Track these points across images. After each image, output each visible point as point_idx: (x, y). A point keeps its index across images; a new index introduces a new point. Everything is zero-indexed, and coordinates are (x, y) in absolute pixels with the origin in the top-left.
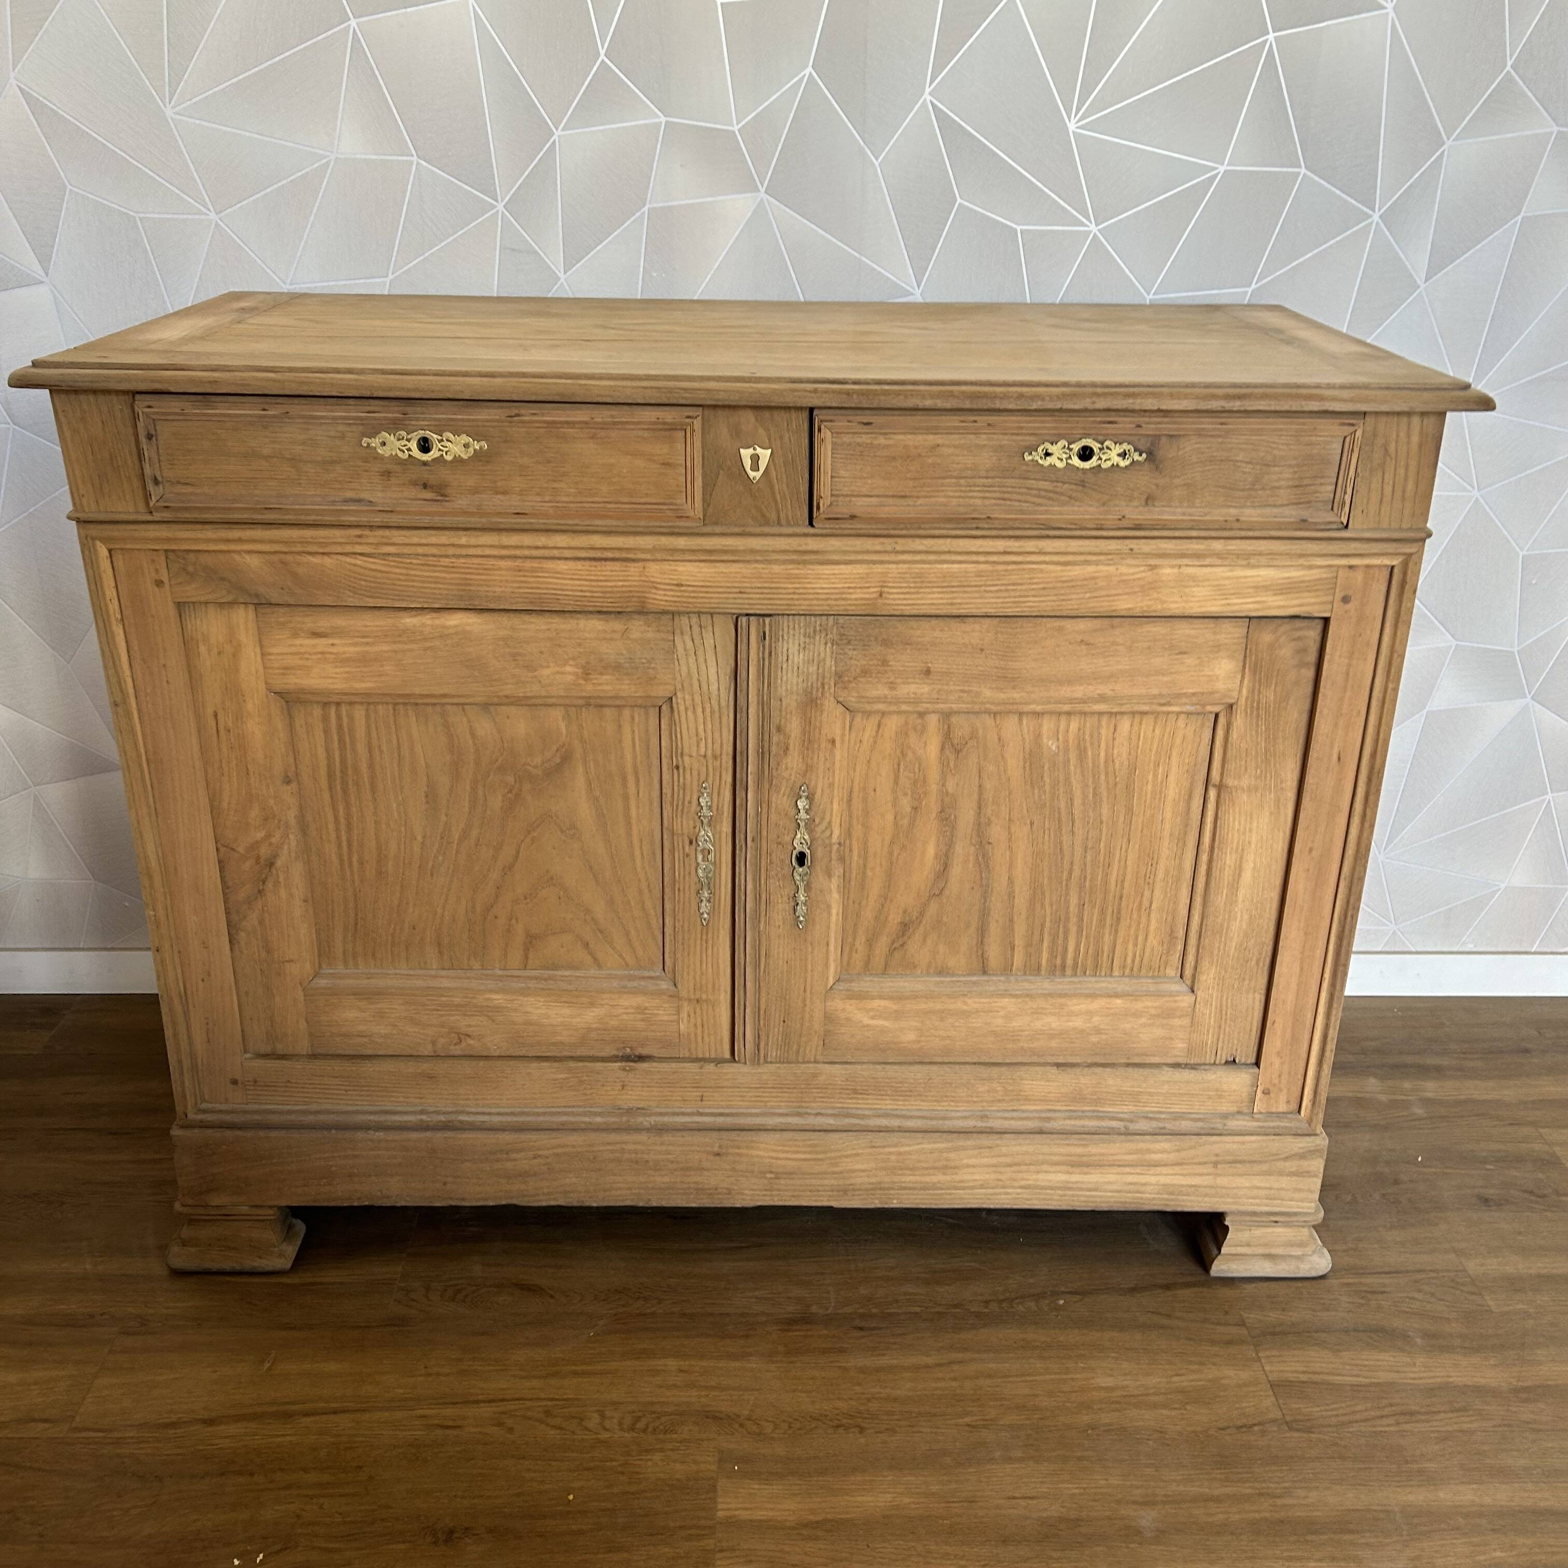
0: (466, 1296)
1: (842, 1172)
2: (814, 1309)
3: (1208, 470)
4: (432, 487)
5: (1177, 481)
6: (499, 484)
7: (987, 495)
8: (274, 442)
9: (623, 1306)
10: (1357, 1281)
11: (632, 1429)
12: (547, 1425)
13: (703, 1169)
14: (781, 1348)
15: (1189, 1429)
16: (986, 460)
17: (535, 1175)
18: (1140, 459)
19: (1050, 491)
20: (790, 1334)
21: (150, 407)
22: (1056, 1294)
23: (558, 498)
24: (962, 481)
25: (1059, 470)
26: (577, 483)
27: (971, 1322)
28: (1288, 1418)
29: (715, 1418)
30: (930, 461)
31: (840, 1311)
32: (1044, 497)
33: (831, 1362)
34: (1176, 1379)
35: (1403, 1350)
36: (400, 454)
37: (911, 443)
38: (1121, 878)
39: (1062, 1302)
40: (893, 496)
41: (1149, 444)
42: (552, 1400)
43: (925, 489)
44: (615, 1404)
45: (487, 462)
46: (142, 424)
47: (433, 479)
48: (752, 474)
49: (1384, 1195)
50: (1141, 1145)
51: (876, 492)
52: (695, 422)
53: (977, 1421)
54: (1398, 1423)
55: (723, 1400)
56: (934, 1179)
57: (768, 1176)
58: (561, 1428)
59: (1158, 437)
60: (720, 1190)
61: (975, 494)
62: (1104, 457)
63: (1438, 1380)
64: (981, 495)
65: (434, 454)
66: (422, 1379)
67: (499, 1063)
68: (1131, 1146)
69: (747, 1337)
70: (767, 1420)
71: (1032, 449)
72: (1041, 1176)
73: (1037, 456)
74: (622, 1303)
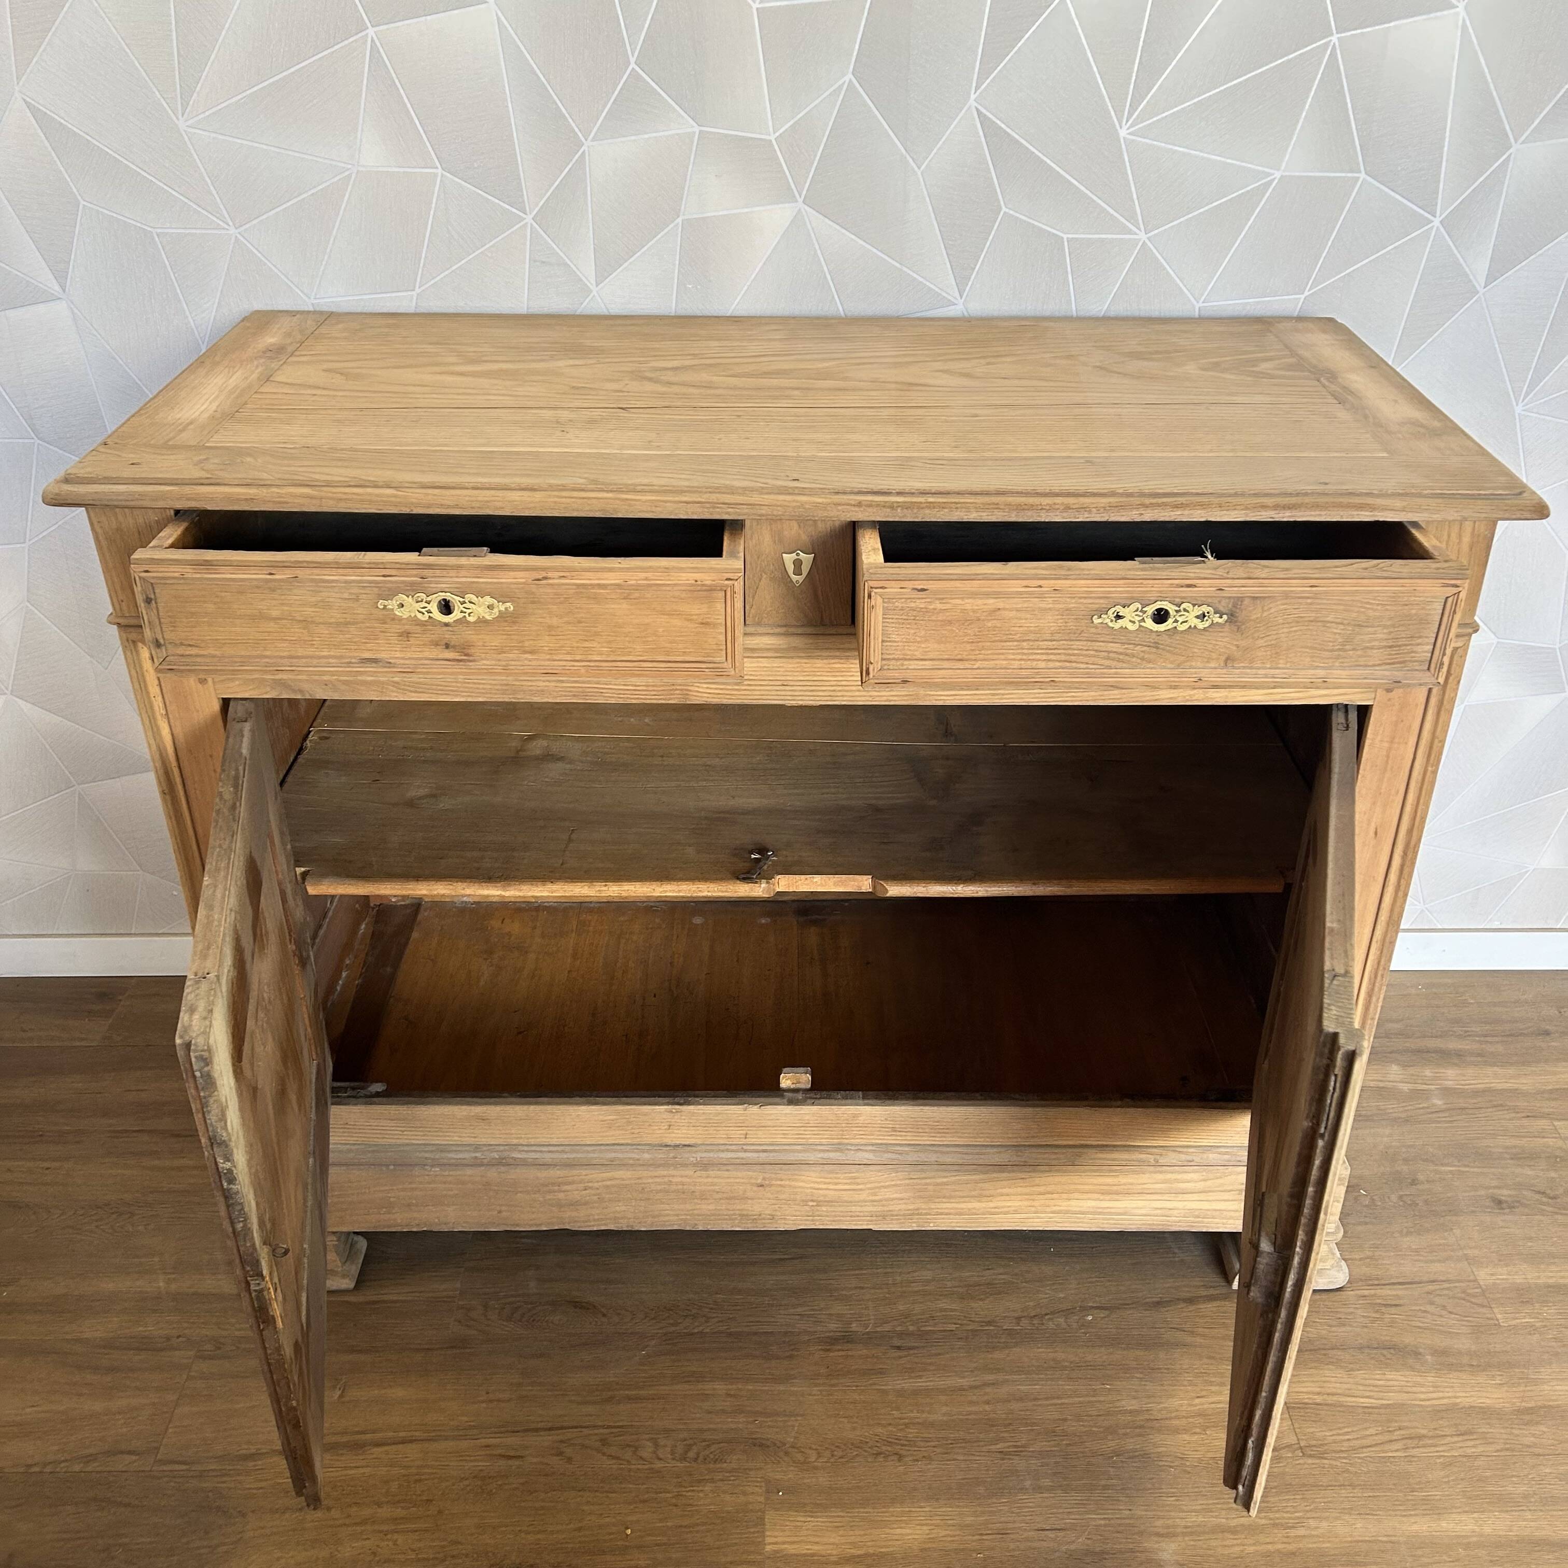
0: (523, 1315)
1: (881, 1201)
2: (854, 1327)
3: (1295, 631)
4: (454, 647)
5: (1260, 642)
6: (527, 644)
7: (1052, 657)
8: (282, 604)
9: (672, 1325)
10: (1372, 1292)
11: (683, 1458)
12: (604, 1454)
13: (747, 1198)
14: (823, 1371)
15: (1210, 1455)
16: (1050, 622)
17: (586, 1203)
18: (1220, 621)
19: (1121, 654)
20: (831, 1354)
21: (147, 571)
22: (1085, 1309)
23: (590, 654)
24: (1025, 644)
25: (1131, 632)
26: (610, 642)
27: (1003, 1340)
28: (1302, 1444)
29: (761, 1445)
30: (990, 624)
31: (878, 1329)
32: (1113, 659)
33: (871, 1385)
34: (1197, 1401)
35: (1412, 1369)
36: (419, 616)
37: (968, 607)
39: (1090, 1318)
40: (948, 660)
41: (1230, 606)
42: (609, 1427)
43: (983, 652)
44: (667, 1431)
45: (514, 622)
46: (139, 588)
47: (454, 640)
48: (795, 578)
49: (1401, 1197)
50: (1169, 1176)
51: (931, 656)
52: (736, 583)
53: (1009, 1447)
54: (1406, 1449)
55: (769, 1427)
56: (970, 1205)
57: (811, 1204)
58: (618, 1458)
59: (1241, 599)
60: (763, 1216)
61: (1038, 657)
62: (1181, 619)
63: (1445, 1401)
64: (1044, 657)
65: (456, 615)
66: (484, 1405)
68: (1160, 1177)
69: (791, 1357)
70: (810, 1448)
71: (1102, 612)
72: (1073, 1203)
73: (1108, 619)
74: (672, 1321)
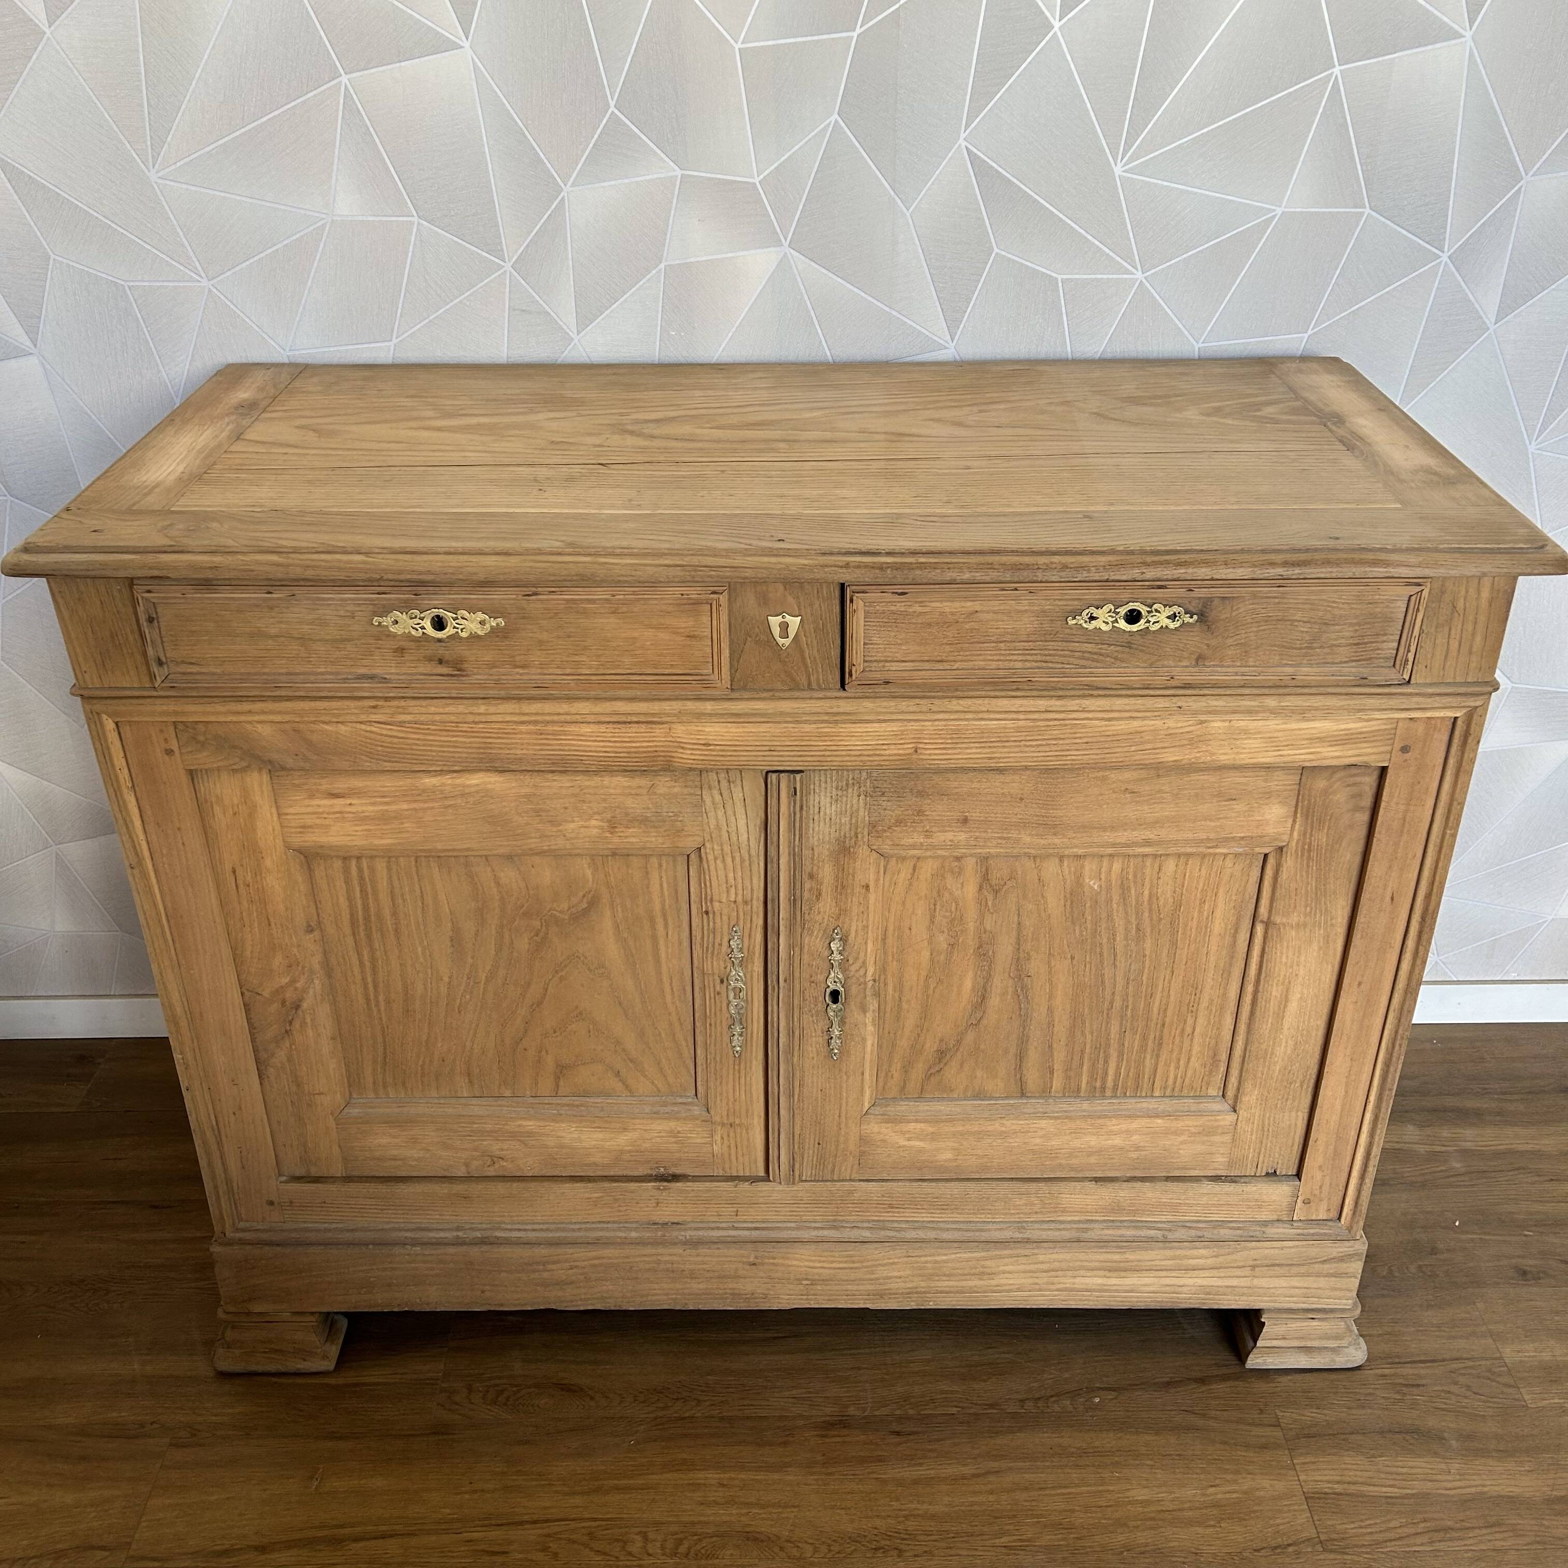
0: (507, 1398)
1: (877, 1279)
2: (852, 1411)
3: (1263, 630)
4: (447, 662)
5: (1230, 641)
7: (1028, 658)
8: (281, 622)
9: (662, 1409)
10: (1393, 1371)
11: (674, 1553)
12: (591, 1549)
13: (739, 1277)
14: (819, 1458)
15: (1224, 1550)
16: (1027, 624)
17: (572, 1283)
18: (1191, 620)
19: (1095, 653)
20: (828, 1440)
21: (149, 592)
22: (1092, 1391)
23: (579, 671)
24: (1002, 645)
25: (1105, 632)
26: (599, 656)
27: (1006, 1424)
28: (1323, 1537)
29: (755, 1539)
30: (968, 626)
31: (877, 1413)
32: (1087, 659)
33: (869, 1473)
34: (1210, 1490)
35: (1438, 1455)
36: (413, 632)
37: (948, 610)
38: (1163, 1007)
39: (1097, 1400)
40: (929, 661)
41: (1200, 607)
42: (596, 1520)
43: (962, 653)
44: (658, 1524)
45: (505, 637)
46: (142, 608)
47: (447, 655)
48: (781, 641)
49: (1420, 1267)
50: (1179, 1252)
51: (911, 657)
52: (721, 597)
54: (1431, 1542)
55: (763, 1519)
56: (971, 1283)
57: (805, 1282)
58: (605, 1553)
59: (1210, 599)
60: (756, 1295)
61: (1015, 657)
62: (1152, 620)
64: (1021, 658)
65: (449, 631)
66: (467, 1496)
67: (533, 1185)
68: (1169, 1253)
69: (785, 1444)
70: (806, 1542)
71: (1076, 613)
72: (1077, 1280)
73: (1081, 620)
74: (662, 1405)
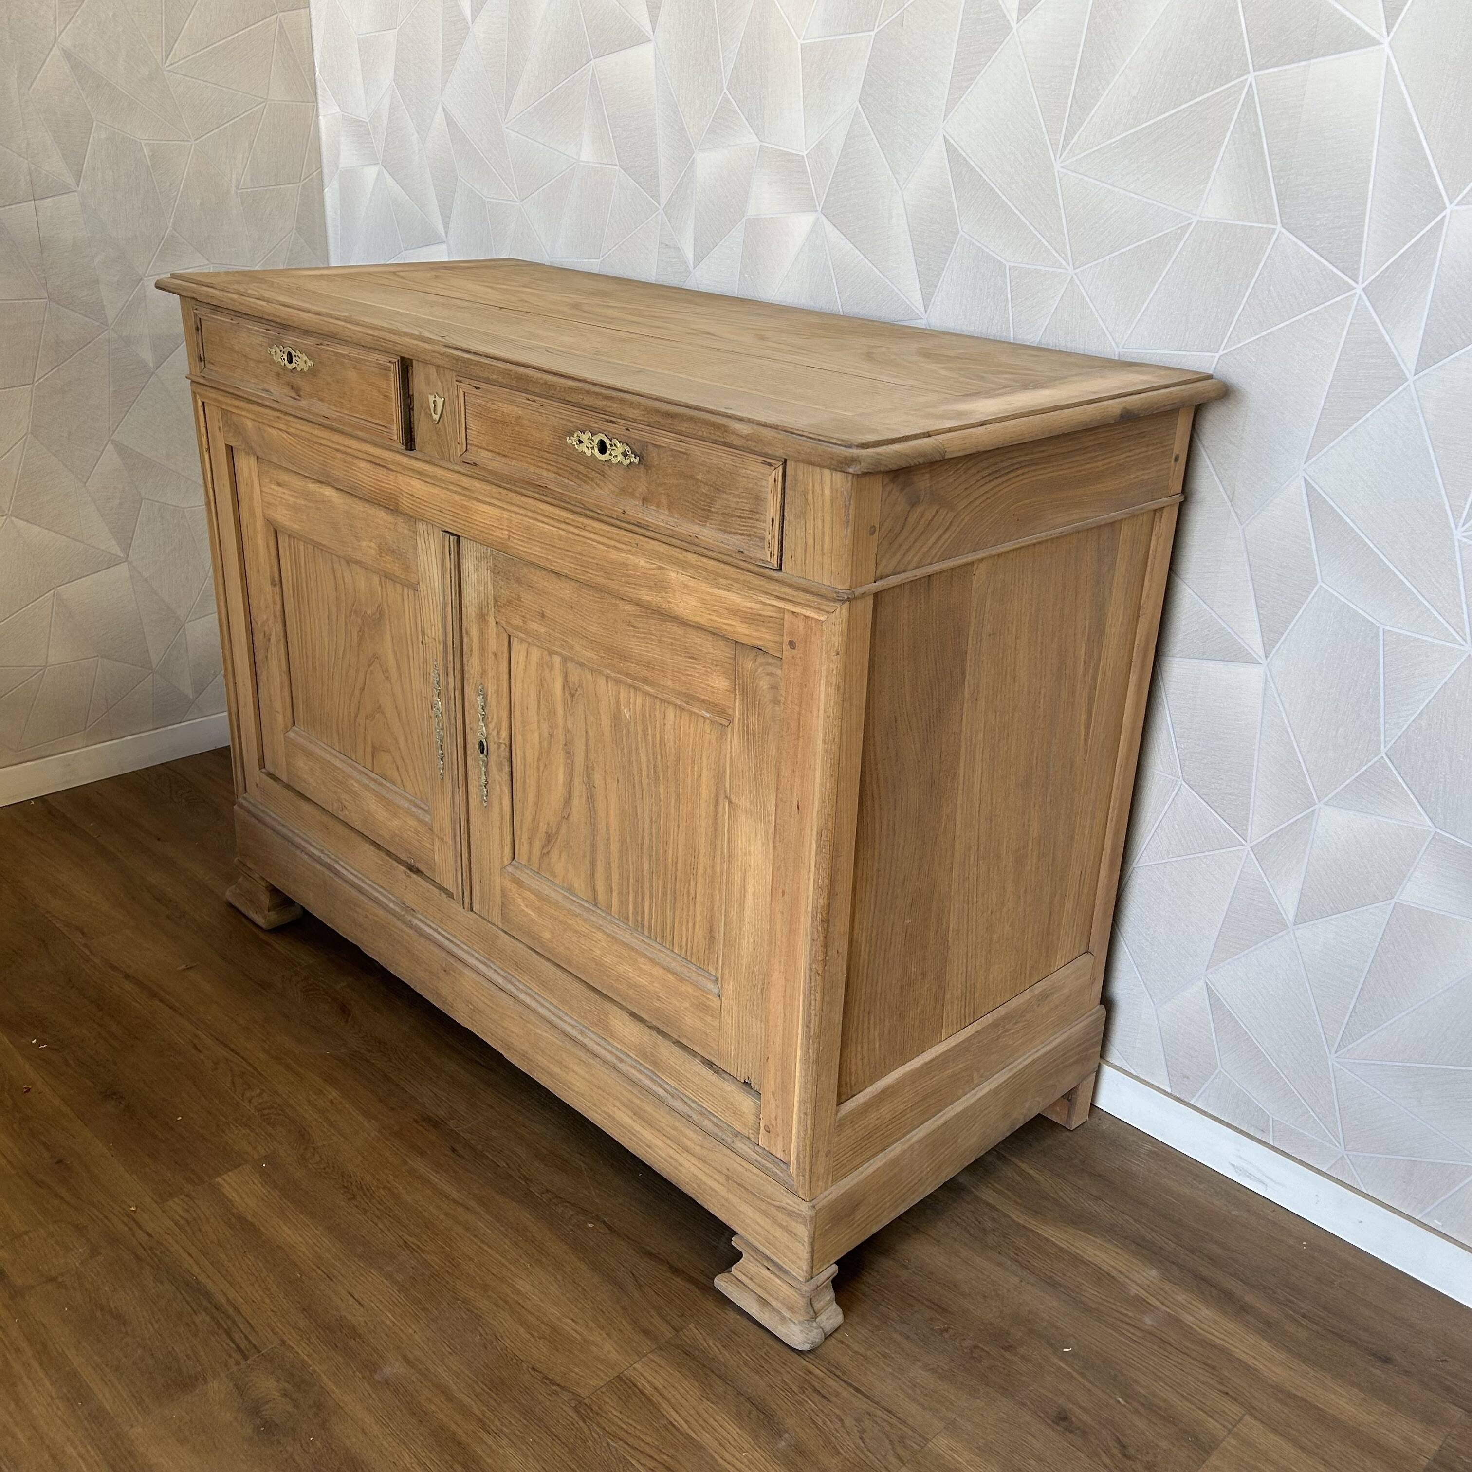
1: (506, 1029)
2: (451, 1122)
4: (294, 388)
9: (368, 1050)
10: (822, 1376)
13: (439, 978)
14: (396, 1128)
20: (415, 1125)
22: (597, 1219)
28: (587, 1401)
29: (301, 1134)
31: (461, 1133)
35: (755, 1437)
39: (590, 1225)
53: (415, 1244)
55: (322, 1131)
60: (448, 1001)
67: (354, 835)
74: (370, 1048)
